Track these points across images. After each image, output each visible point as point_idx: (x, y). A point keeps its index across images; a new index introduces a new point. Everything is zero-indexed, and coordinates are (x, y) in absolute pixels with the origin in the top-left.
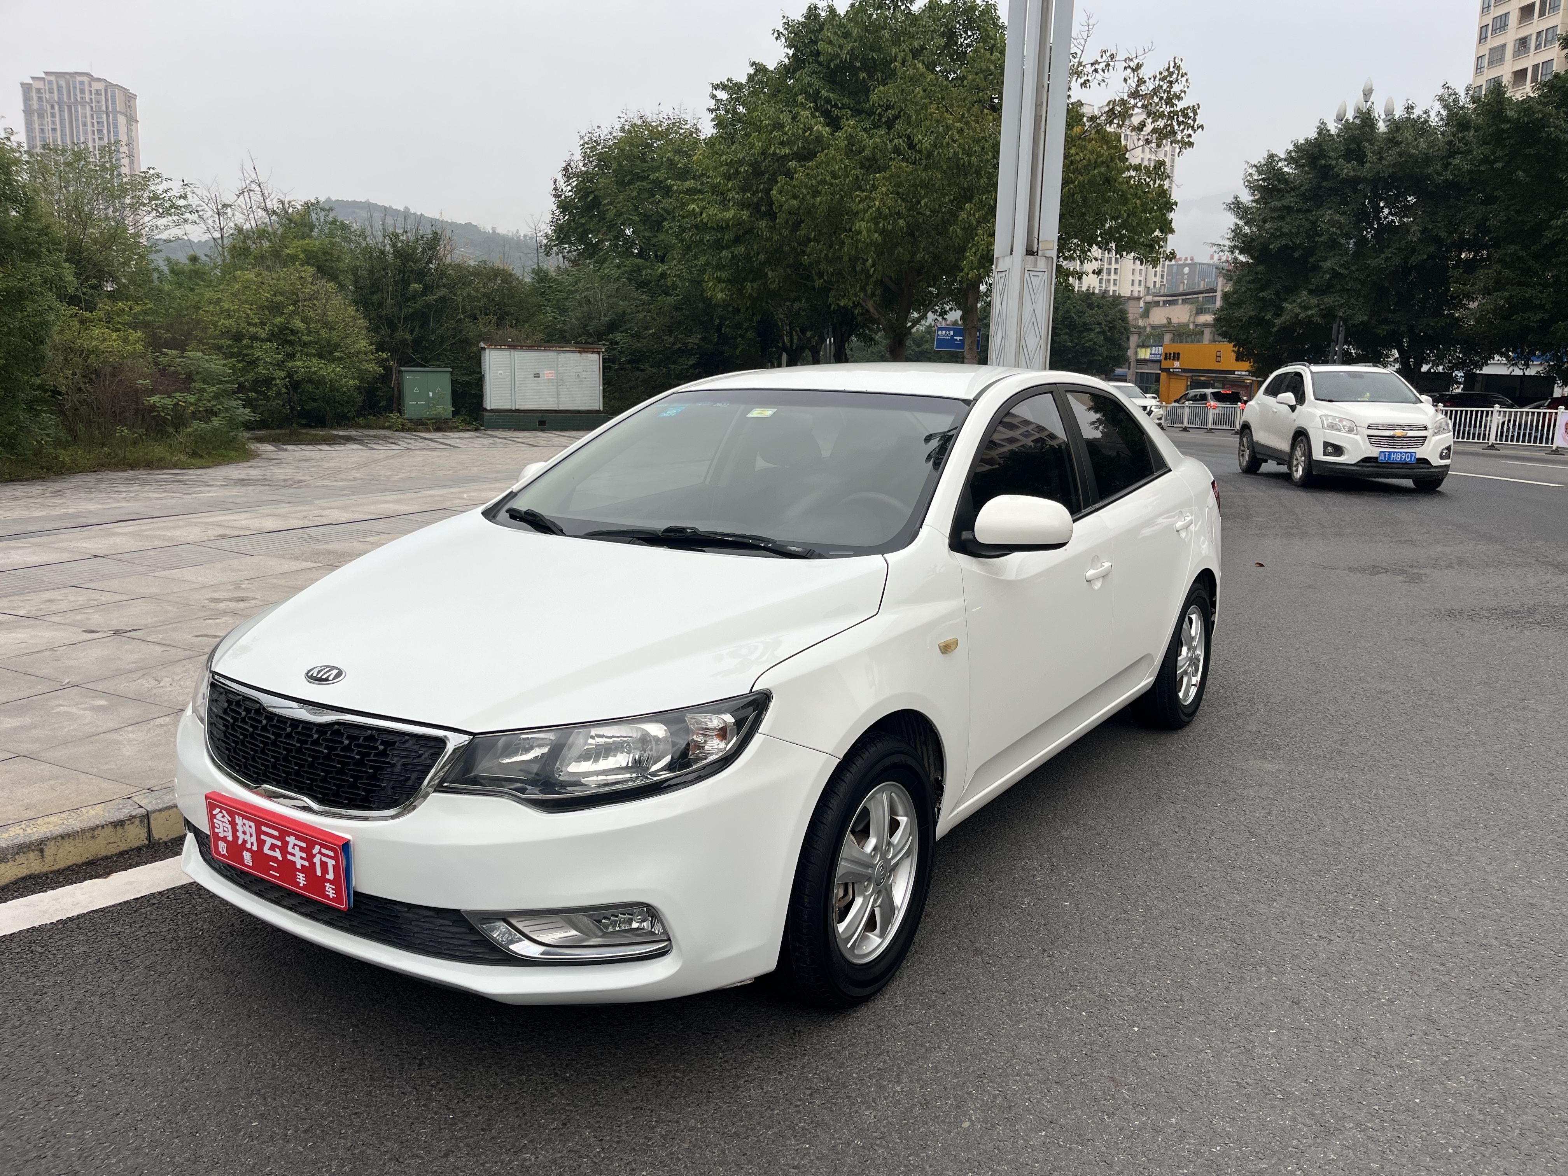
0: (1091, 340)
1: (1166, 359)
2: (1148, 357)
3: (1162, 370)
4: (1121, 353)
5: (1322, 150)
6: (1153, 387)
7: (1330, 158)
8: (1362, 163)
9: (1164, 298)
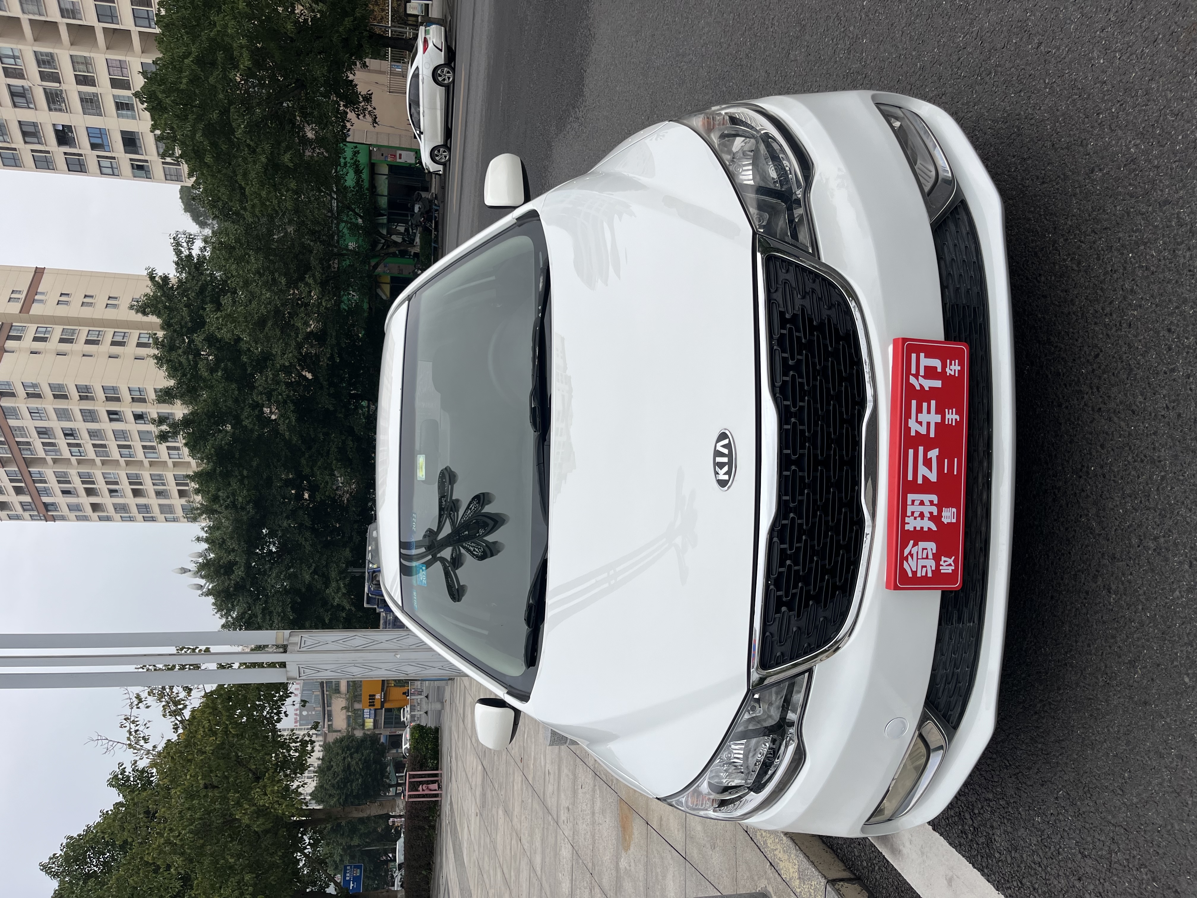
0: (357, 763)
1: (374, 705)
2: (372, 720)
3: (382, 706)
4: (368, 739)
5: (223, 591)
6: (395, 712)
7: (229, 585)
8: (236, 563)
9: (326, 720)
